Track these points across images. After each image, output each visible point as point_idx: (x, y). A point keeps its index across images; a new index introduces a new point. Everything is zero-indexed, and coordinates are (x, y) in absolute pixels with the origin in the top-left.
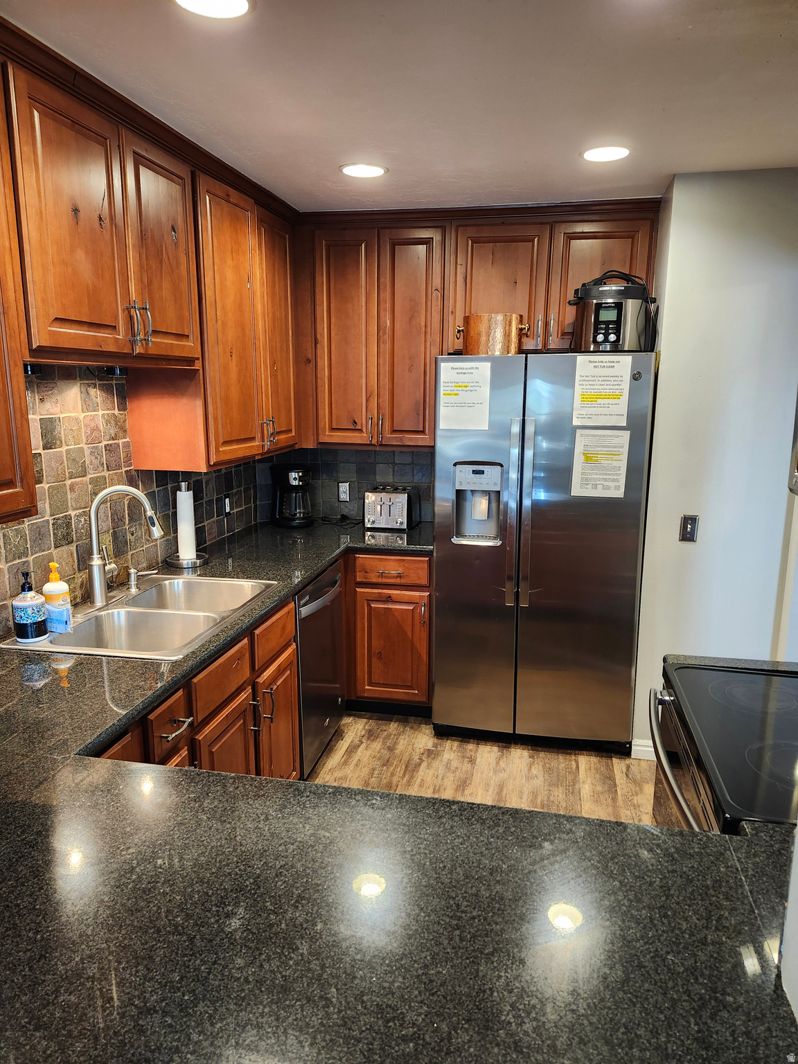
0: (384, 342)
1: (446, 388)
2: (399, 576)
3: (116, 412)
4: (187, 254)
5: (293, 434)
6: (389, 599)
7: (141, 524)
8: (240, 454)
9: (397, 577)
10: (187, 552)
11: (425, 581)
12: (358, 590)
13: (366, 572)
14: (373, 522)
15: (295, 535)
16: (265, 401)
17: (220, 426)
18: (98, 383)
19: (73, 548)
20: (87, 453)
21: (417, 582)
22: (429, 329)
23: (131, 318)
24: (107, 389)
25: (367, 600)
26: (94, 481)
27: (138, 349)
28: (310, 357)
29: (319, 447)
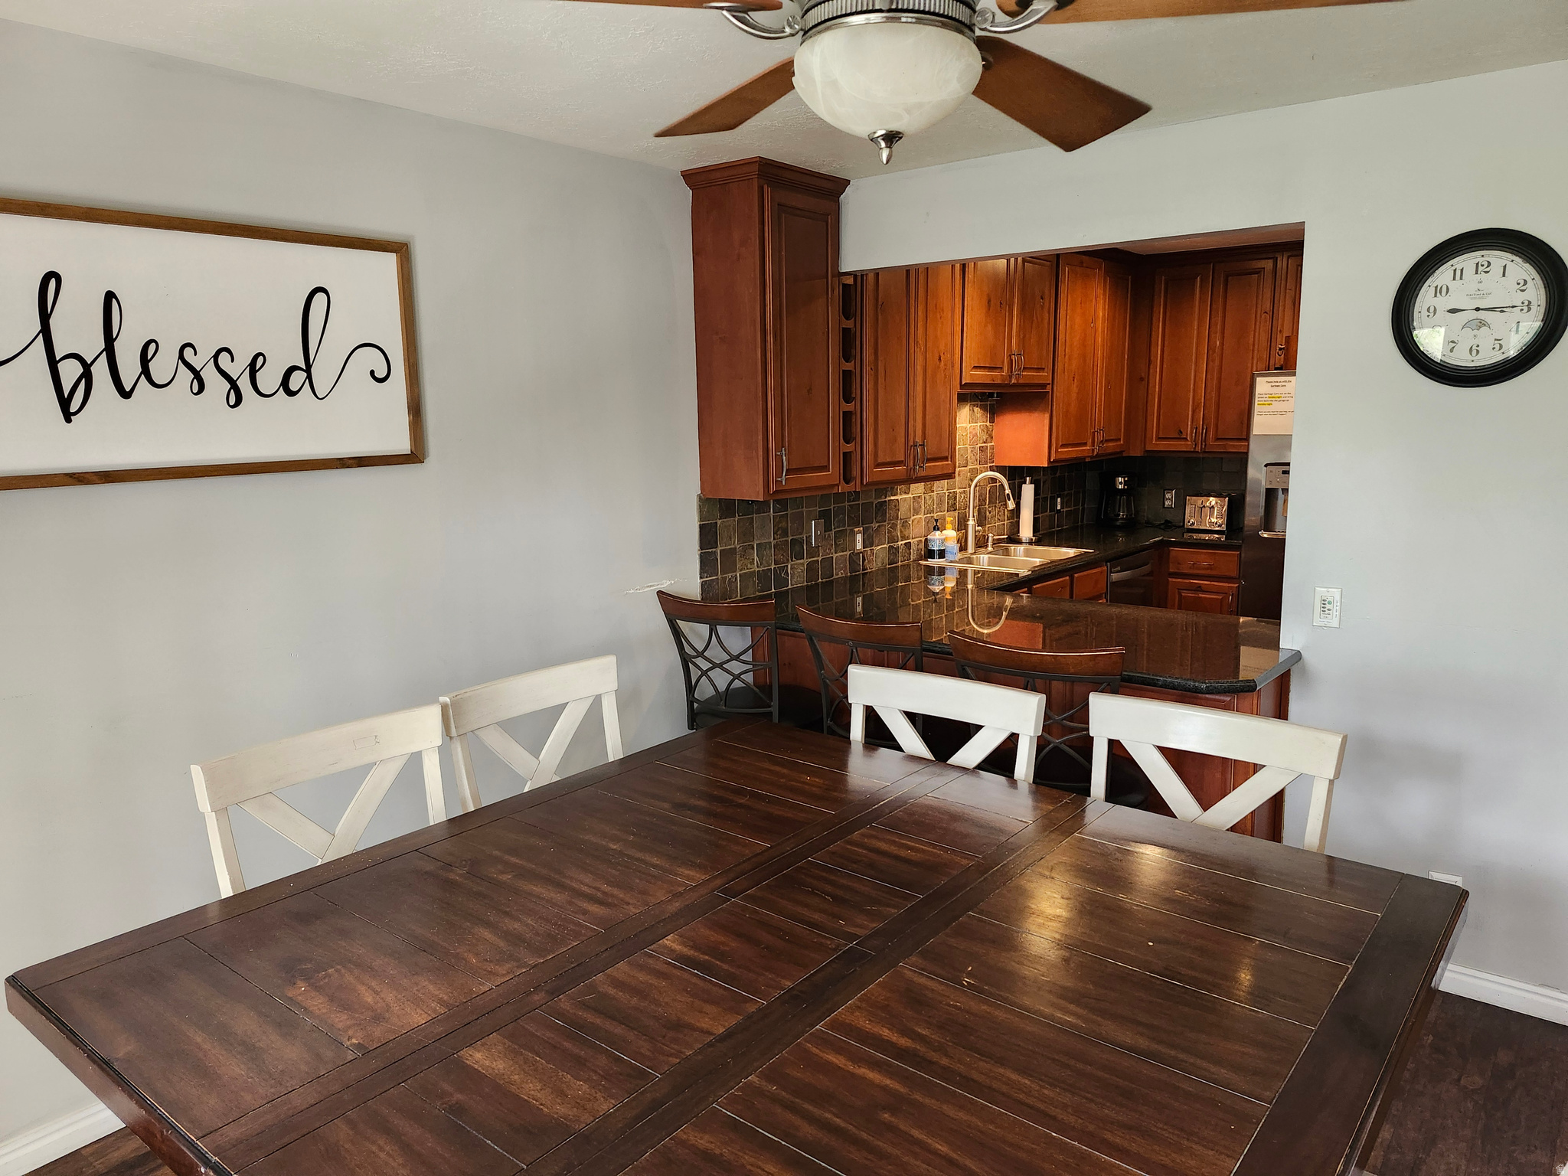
0: (1213, 361)
1: (1260, 399)
2: (1210, 567)
3: (988, 424)
4: (1049, 312)
5: (1122, 442)
6: (1199, 589)
7: (995, 506)
8: (1074, 455)
9: (1207, 569)
10: (1026, 531)
11: (1234, 574)
12: (1170, 579)
13: (1179, 564)
14: (1193, 524)
15: (1117, 533)
16: (1099, 414)
17: (1060, 433)
18: (979, 403)
19: (956, 513)
20: (969, 451)
21: (1226, 574)
22: (1256, 347)
23: (1012, 360)
24: (984, 408)
25: (1179, 589)
26: (971, 471)
27: (1013, 381)
28: (1143, 375)
29: (1146, 455)
